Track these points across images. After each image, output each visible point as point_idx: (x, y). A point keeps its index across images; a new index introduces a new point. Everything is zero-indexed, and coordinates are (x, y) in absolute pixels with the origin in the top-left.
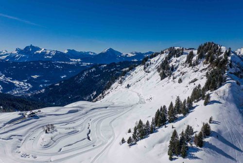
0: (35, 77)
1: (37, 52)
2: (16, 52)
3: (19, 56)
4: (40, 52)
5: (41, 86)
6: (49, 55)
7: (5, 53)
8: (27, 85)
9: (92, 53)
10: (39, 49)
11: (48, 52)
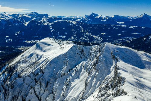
0: (103, 34)
1: (97, 17)
2: (85, 17)
3: (87, 20)
4: (99, 17)
5: (107, 39)
6: (104, 19)
7: (79, 17)
8: (100, 39)
9: (130, 17)
10: (97, 15)
11: (103, 17)
